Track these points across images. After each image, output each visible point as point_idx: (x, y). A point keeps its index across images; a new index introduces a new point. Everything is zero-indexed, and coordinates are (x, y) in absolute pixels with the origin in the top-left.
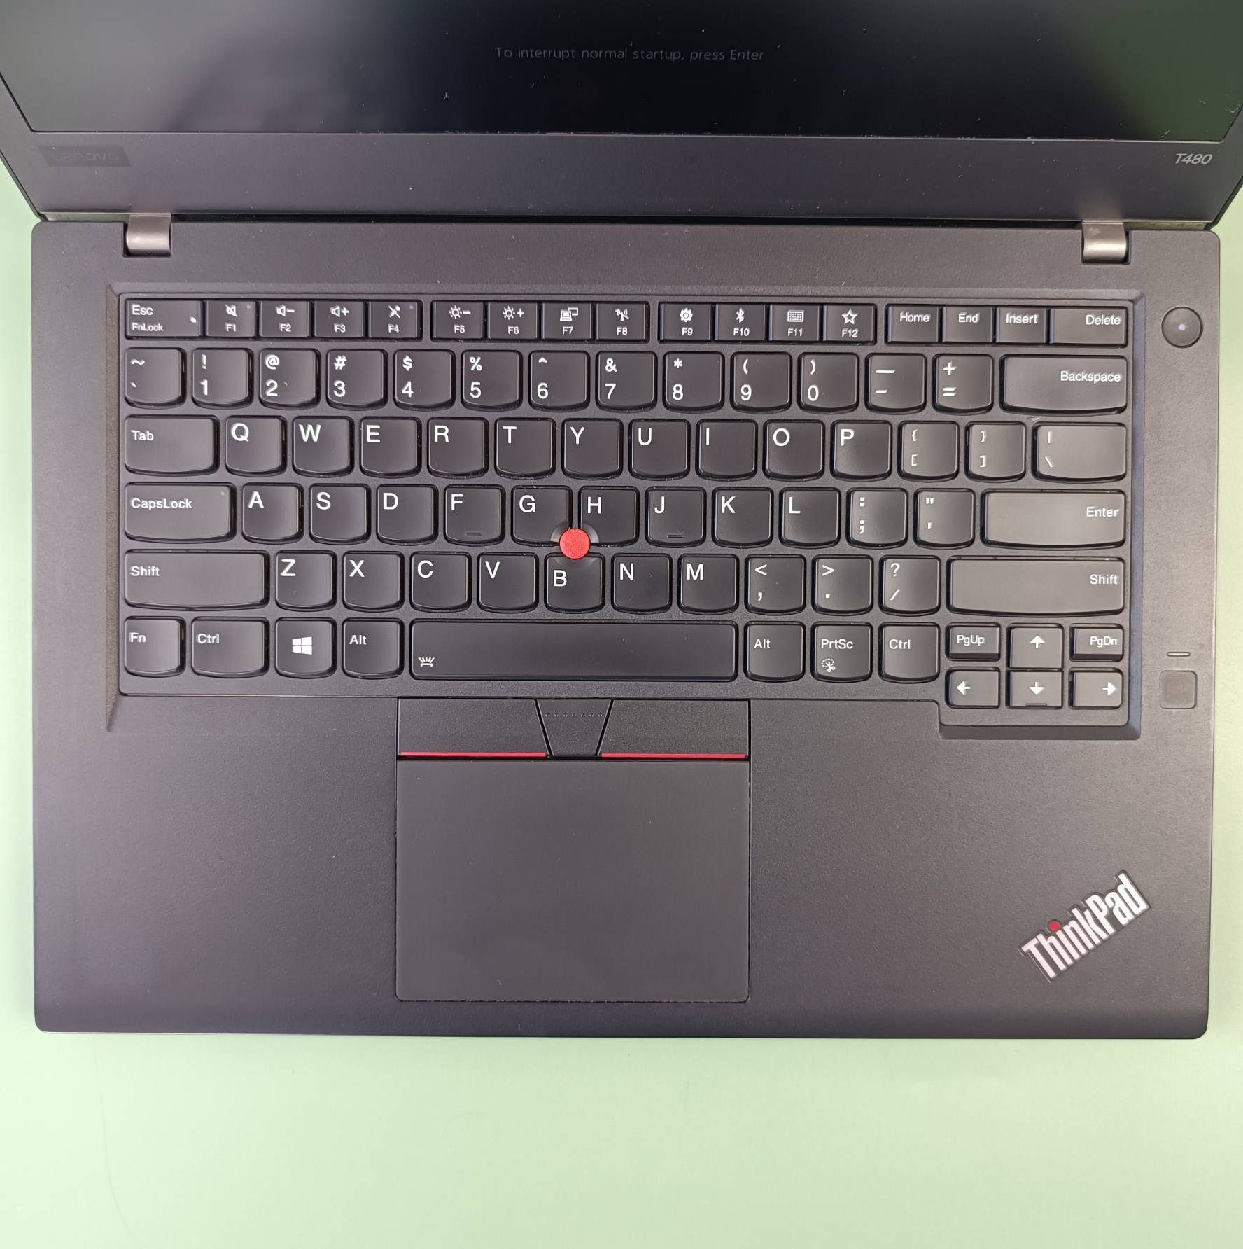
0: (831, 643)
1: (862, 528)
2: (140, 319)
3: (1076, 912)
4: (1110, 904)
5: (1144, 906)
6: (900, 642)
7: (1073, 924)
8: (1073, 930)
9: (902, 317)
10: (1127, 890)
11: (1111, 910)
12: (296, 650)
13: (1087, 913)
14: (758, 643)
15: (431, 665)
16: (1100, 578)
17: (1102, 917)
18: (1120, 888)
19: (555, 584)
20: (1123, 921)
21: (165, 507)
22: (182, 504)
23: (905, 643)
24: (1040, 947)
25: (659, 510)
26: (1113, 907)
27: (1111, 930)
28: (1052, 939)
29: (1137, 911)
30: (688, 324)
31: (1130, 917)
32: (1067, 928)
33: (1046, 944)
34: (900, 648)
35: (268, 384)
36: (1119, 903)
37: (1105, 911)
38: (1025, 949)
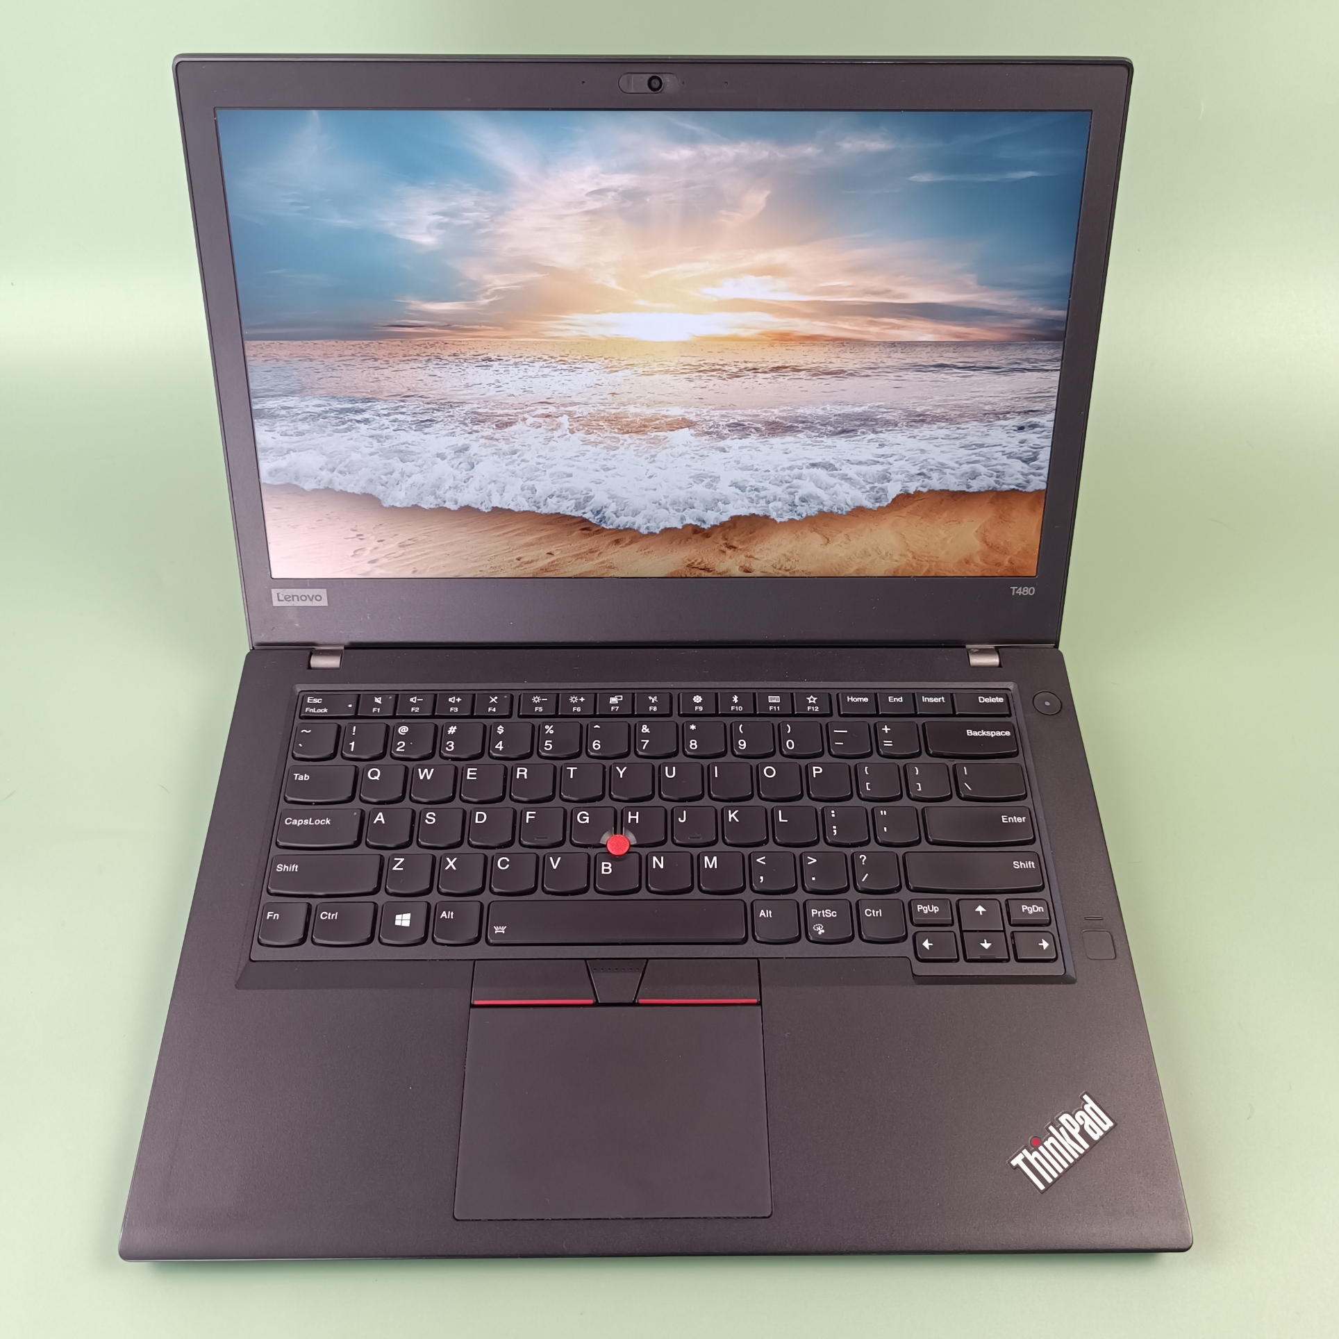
0: (819, 912)
1: (835, 831)
2: (312, 705)
3: (1051, 1128)
4: (1081, 1122)
5: (1110, 1124)
6: (874, 911)
7: (1051, 1140)
8: (1052, 1145)
9: (848, 699)
10: (1091, 1108)
11: (1082, 1127)
12: (398, 923)
13: (1062, 1129)
14: (762, 913)
15: (503, 932)
16: (1021, 864)
17: (1075, 1133)
18: (1087, 1107)
19: (603, 872)
20: (1096, 1137)
21: (310, 824)
22: (323, 822)
23: (877, 912)
24: (1026, 1161)
25: (682, 819)
26: (1083, 1125)
27: (1086, 1146)
28: (1036, 1154)
29: (1106, 1128)
30: (699, 704)
31: (1100, 1133)
32: (1047, 1144)
33: (1031, 1158)
34: (874, 915)
35: (399, 744)
36: (1088, 1122)
37: (1078, 1129)
38: (1014, 1163)
